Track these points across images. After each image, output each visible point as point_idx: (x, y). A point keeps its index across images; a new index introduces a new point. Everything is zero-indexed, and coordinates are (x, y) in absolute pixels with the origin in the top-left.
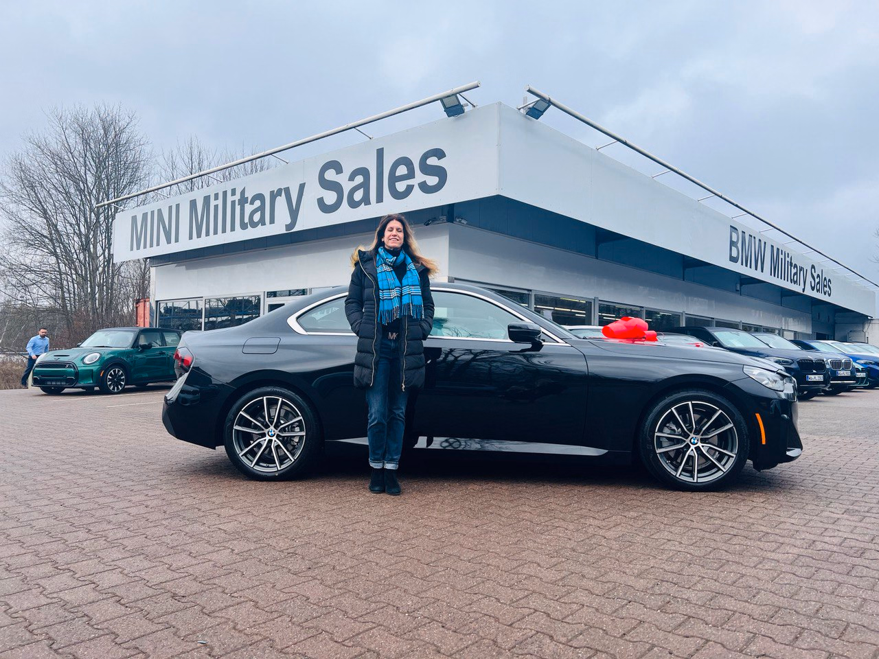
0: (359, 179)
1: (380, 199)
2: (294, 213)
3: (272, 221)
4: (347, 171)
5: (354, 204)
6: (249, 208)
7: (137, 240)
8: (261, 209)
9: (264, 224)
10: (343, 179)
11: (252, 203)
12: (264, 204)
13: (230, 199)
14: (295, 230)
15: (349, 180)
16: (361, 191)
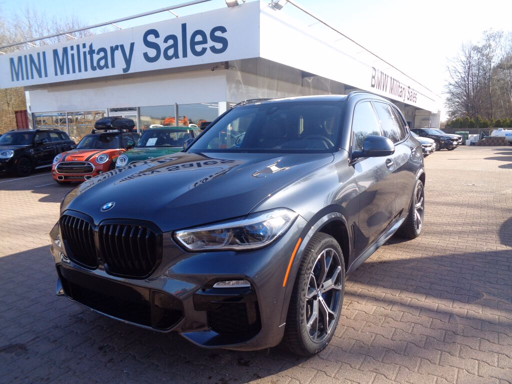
0: (171, 42)
1: (185, 55)
2: (128, 62)
3: (113, 66)
4: (163, 36)
5: (168, 58)
6: (96, 57)
7: (16, 74)
8: (105, 57)
9: (107, 67)
10: (160, 41)
11: (98, 53)
12: (107, 54)
13: (82, 50)
14: (129, 72)
15: (164, 42)
16: (173, 49)
